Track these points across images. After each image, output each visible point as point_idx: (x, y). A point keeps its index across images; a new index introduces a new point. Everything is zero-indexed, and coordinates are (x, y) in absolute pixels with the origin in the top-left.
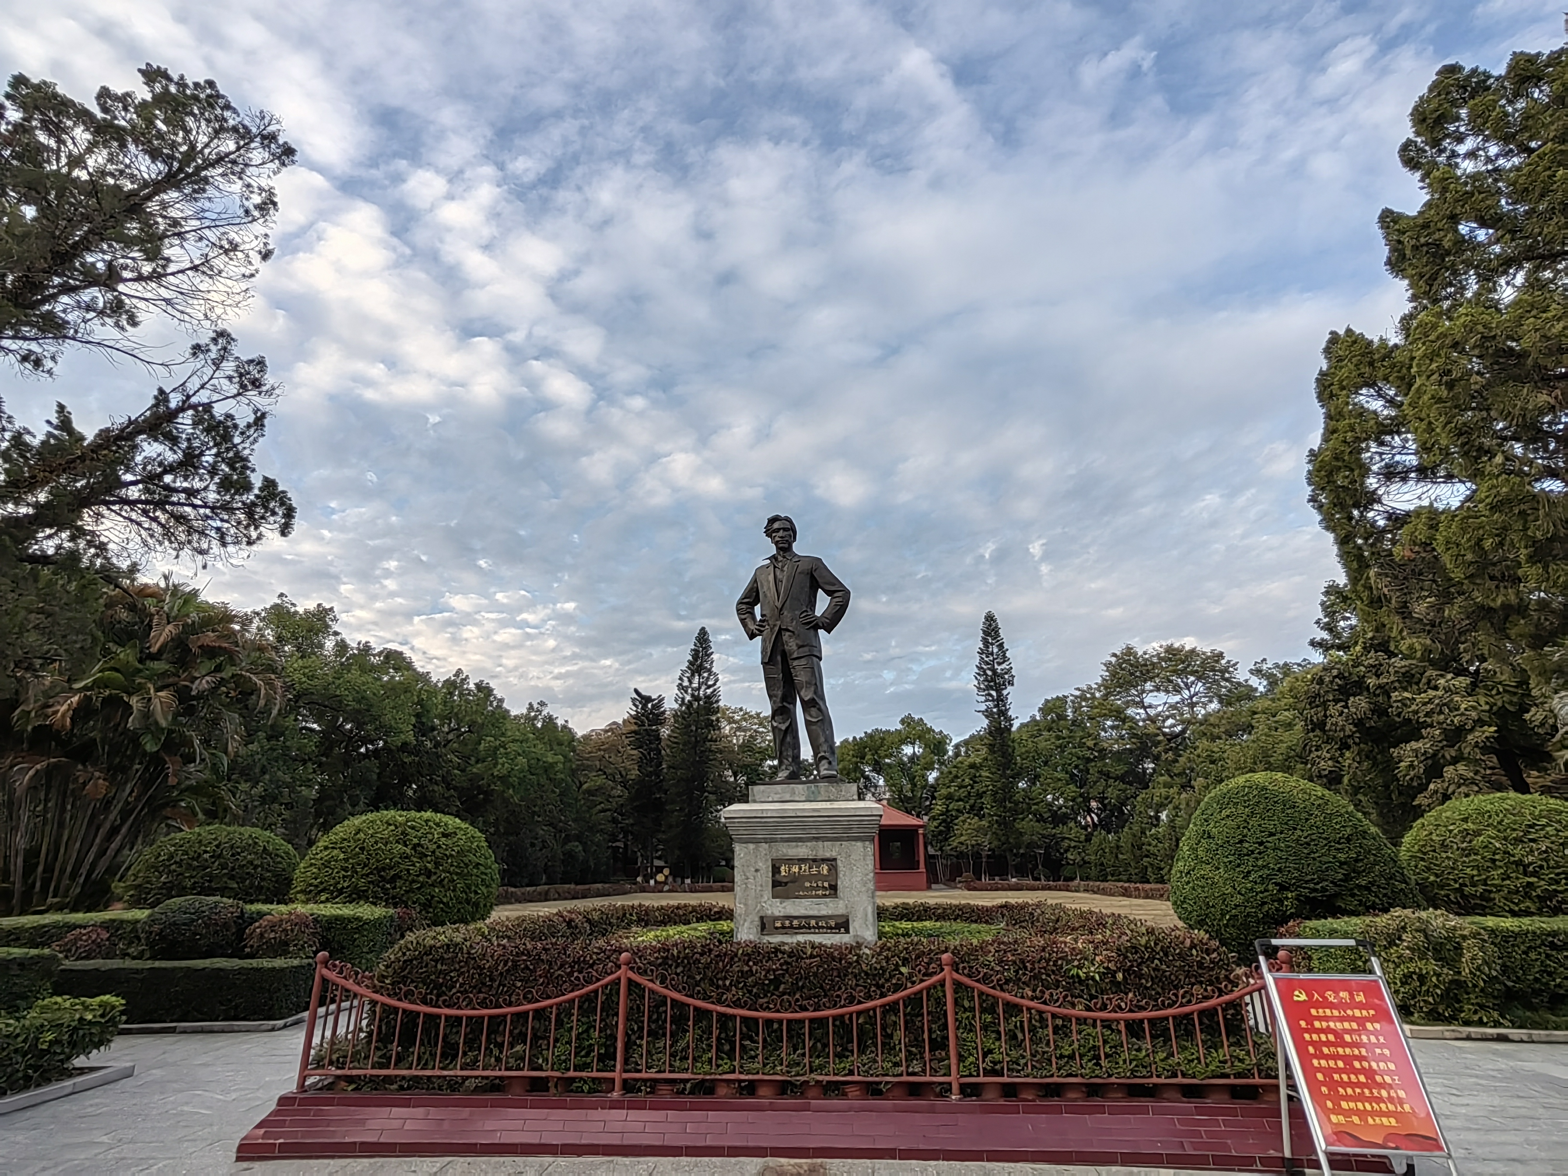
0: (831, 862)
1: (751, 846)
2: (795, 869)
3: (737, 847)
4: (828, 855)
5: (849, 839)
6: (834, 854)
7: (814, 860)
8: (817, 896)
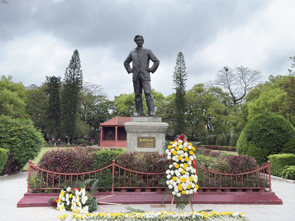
0: (154, 138)
1: (132, 134)
2: (144, 140)
3: (128, 134)
4: (153, 136)
5: (159, 132)
6: (154, 136)
7: (149, 138)
8: (150, 147)
